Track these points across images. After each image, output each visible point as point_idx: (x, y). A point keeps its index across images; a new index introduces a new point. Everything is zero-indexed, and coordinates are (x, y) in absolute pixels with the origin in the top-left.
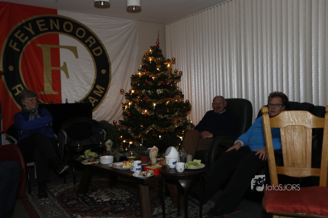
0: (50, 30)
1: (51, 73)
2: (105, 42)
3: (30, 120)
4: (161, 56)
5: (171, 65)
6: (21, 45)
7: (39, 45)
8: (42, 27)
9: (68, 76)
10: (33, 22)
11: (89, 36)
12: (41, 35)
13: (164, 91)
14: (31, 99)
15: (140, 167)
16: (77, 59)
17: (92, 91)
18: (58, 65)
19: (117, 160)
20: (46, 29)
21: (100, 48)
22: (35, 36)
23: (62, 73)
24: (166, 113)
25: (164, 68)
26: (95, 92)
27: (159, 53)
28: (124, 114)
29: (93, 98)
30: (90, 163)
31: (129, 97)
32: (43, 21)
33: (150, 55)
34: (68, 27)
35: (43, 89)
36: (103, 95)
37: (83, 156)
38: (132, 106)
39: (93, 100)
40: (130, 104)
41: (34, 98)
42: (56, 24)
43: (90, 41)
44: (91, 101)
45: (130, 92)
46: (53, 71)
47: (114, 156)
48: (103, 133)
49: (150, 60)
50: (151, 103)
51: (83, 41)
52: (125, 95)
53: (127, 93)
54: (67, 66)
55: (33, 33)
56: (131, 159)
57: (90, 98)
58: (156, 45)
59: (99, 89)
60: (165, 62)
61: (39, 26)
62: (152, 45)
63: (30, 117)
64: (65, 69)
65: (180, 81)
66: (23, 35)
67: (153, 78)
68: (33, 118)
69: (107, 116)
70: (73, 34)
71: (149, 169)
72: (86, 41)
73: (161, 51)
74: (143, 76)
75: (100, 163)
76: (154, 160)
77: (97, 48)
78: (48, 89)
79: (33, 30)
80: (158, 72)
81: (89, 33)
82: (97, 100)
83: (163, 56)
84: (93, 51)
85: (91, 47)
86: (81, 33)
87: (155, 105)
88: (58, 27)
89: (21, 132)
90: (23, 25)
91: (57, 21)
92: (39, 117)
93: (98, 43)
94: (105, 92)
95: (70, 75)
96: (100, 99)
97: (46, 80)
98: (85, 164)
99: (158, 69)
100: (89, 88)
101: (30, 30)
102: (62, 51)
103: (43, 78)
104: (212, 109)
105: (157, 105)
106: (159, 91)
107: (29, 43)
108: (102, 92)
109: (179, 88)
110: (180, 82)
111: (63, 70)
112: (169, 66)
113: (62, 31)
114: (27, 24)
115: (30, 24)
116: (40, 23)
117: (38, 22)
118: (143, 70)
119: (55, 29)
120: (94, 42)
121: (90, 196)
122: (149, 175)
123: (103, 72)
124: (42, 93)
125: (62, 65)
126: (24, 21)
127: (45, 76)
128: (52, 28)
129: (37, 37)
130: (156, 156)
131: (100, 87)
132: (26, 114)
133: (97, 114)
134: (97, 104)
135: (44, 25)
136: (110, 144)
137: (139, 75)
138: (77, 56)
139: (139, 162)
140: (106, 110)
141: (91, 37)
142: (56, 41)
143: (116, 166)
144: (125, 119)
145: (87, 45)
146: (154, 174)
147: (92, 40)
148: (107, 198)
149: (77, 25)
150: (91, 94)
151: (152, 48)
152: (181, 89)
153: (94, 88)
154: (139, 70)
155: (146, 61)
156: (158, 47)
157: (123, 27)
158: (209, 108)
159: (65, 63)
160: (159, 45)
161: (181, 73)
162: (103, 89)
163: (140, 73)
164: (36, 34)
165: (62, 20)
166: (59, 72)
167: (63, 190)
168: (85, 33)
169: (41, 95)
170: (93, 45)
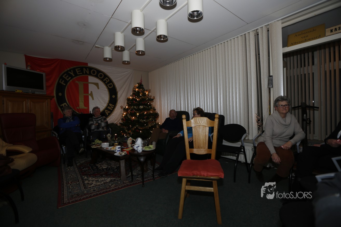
0: (83, 74)
1: (83, 97)
2: (114, 81)
3: (66, 122)
4: (143, 88)
5: (148, 93)
6: (66, 82)
7: (77, 82)
8: (79, 72)
9: (93, 99)
10: (74, 70)
11: (106, 77)
12: (78, 76)
13: (144, 107)
14: (68, 110)
15: (120, 149)
16: (98, 90)
17: (107, 107)
18: (88, 93)
19: (111, 145)
20: (81, 73)
21: (112, 84)
22: (74, 77)
23: (90, 97)
24: (145, 119)
25: (144, 94)
26: (109, 107)
27: (142, 87)
28: (122, 119)
29: (107, 111)
30: (95, 147)
31: (125, 110)
32: (79, 69)
33: (137, 88)
34: (94, 72)
35: (79, 106)
36: (113, 109)
37: (94, 143)
38: (126, 114)
39: (107, 112)
40: (125, 114)
41: (70, 110)
42: (87, 70)
43: (106, 80)
44: (106, 112)
45: (126, 107)
46: (84, 96)
47: (110, 143)
48: (110, 130)
49: (137, 90)
50: (136, 114)
51: (102, 80)
52: (123, 109)
53: (124, 108)
54: (93, 93)
55: (74, 75)
56: (115, 145)
57: (106, 111)
58: (140, 82)
59: (111, 106)
60: (145, 91)
61: (77, 72)
62: (138, 82)
63: (67, 121)
64: (92, 95)
65: (153, 101)
66: (68, 76)
67: (138, 100)
68: (68, 121)
69: (115, 121)
70: (96, 76)
71: (125, 151)
72: (104, 80)
73: (143, 86)
74: (132, 99)
75: (101, 147)
76: (130, 145)
77: (110, 84)
78: (82, 105)
79: (74, 74)
80: (141, 96)
81: (106, 76)
82: (110, 112)
83: (144, 88)
84: (108, 85)
85: (107, 83)
86: (101, 76)
87: (138, 114)
88: (88, 72)
89: (61, 129)
90: (68, 71)
91: (88, 69)
92: (72, 121)
93: (111, 81)
94: (114, 107)
95: (94, 98)
96: (111, 111)
97: (80, 100)
98: (93, 147)
99: (141, 95)
100: (105, 105)
101: (72, 74)
102: (90, 85)
103: (79, 100)
104: (169, 117)
105: (139, 114)
106: (141, 107)
107: (71, 80)
108: (113, 108)
109: (153, 105)
110: (153, 103)
111: (91, 96)
112: (147, 93)
113: (90, 74)
114: (70, 70)
115: (72, 71)
116: (78, 70)
117: (76, 70)
118: (133, 95)
119: (86, 74)
120: (109, 81)
121: (97, 165)
122: (123, 154)
123: (114, 96)
124: (78, 108)
125: (90, 92)
126: (68, 69)
127: (80, 99)
128: (84, 73)
129: (76, 77)
130: (130, 143)
131: (112, 105)
132: (65, 119)
133: (110, 119)
134: (110, 114)
135: (80, 71)
136: (109, 136)
137: (130, 98)
138: (98, 88)
139: (119, 146)
140: (115, 117)
141: (107, 78)
142: (87, 80)
143: (108, 149)
144: (123, 122)
145: (104, 82)
146: (127, 153)
147: (107, 80)
148: (105, 166)
149: (99, 71)
150: (106, 108)
151: (138, 84)
152: (154, 106)
153: (108, 105)
154: (131, 96)
155: (134, 91)
156: (141, 83)
157: (125, 73)
158: (167, 116)
159: (91, 92)
160: (142, 82)
161: (154, 98)
162: (113, 106)
163: (131, 97)
164: (75, 76)
165: (91, 69)
166: (88, 97)
167: (83, 161)
168: (103, 76)
169: (77, 109)
170: (108, 82)
